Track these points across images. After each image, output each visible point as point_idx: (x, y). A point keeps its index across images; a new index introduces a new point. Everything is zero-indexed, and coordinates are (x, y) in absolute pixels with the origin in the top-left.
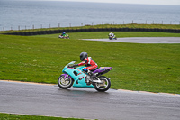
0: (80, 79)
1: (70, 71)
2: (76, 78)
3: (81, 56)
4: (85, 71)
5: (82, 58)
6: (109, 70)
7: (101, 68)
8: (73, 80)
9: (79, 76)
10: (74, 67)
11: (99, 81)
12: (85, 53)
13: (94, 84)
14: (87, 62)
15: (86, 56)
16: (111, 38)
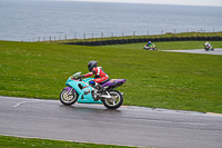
0: (86, 93)
1: (75, 84)
2: (81, 92)
3: (89, 66)
4: (92, 84)
5: (90, 68)
6: (121, 83)
7: (112, 81)
8: (78, 95)
9: (85, 90)
10: (80, 78)
11: (109, 96)
12: (94, 62)
13: (103, 99)
14: (95, 72)
15: (95, 66)
16: (207, 49)
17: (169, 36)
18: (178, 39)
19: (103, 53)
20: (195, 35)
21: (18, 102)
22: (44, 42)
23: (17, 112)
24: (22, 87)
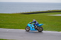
17: (49, 11)
18: (51, 12)
19: (31, 16)
20: (56, 11)
21: (8, 30)
22: (14, 14)
23: (8, 33)
24: (9, 26)
